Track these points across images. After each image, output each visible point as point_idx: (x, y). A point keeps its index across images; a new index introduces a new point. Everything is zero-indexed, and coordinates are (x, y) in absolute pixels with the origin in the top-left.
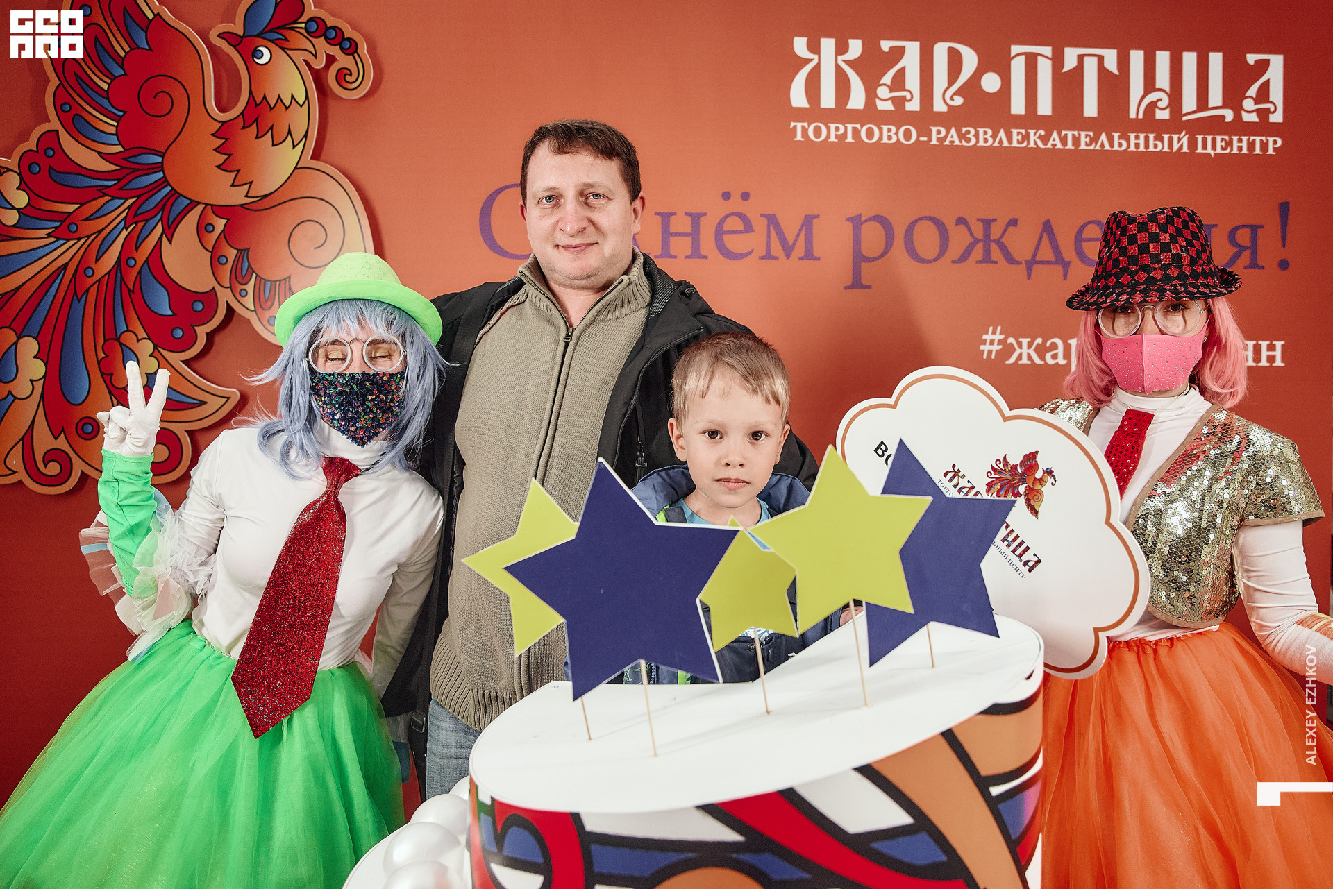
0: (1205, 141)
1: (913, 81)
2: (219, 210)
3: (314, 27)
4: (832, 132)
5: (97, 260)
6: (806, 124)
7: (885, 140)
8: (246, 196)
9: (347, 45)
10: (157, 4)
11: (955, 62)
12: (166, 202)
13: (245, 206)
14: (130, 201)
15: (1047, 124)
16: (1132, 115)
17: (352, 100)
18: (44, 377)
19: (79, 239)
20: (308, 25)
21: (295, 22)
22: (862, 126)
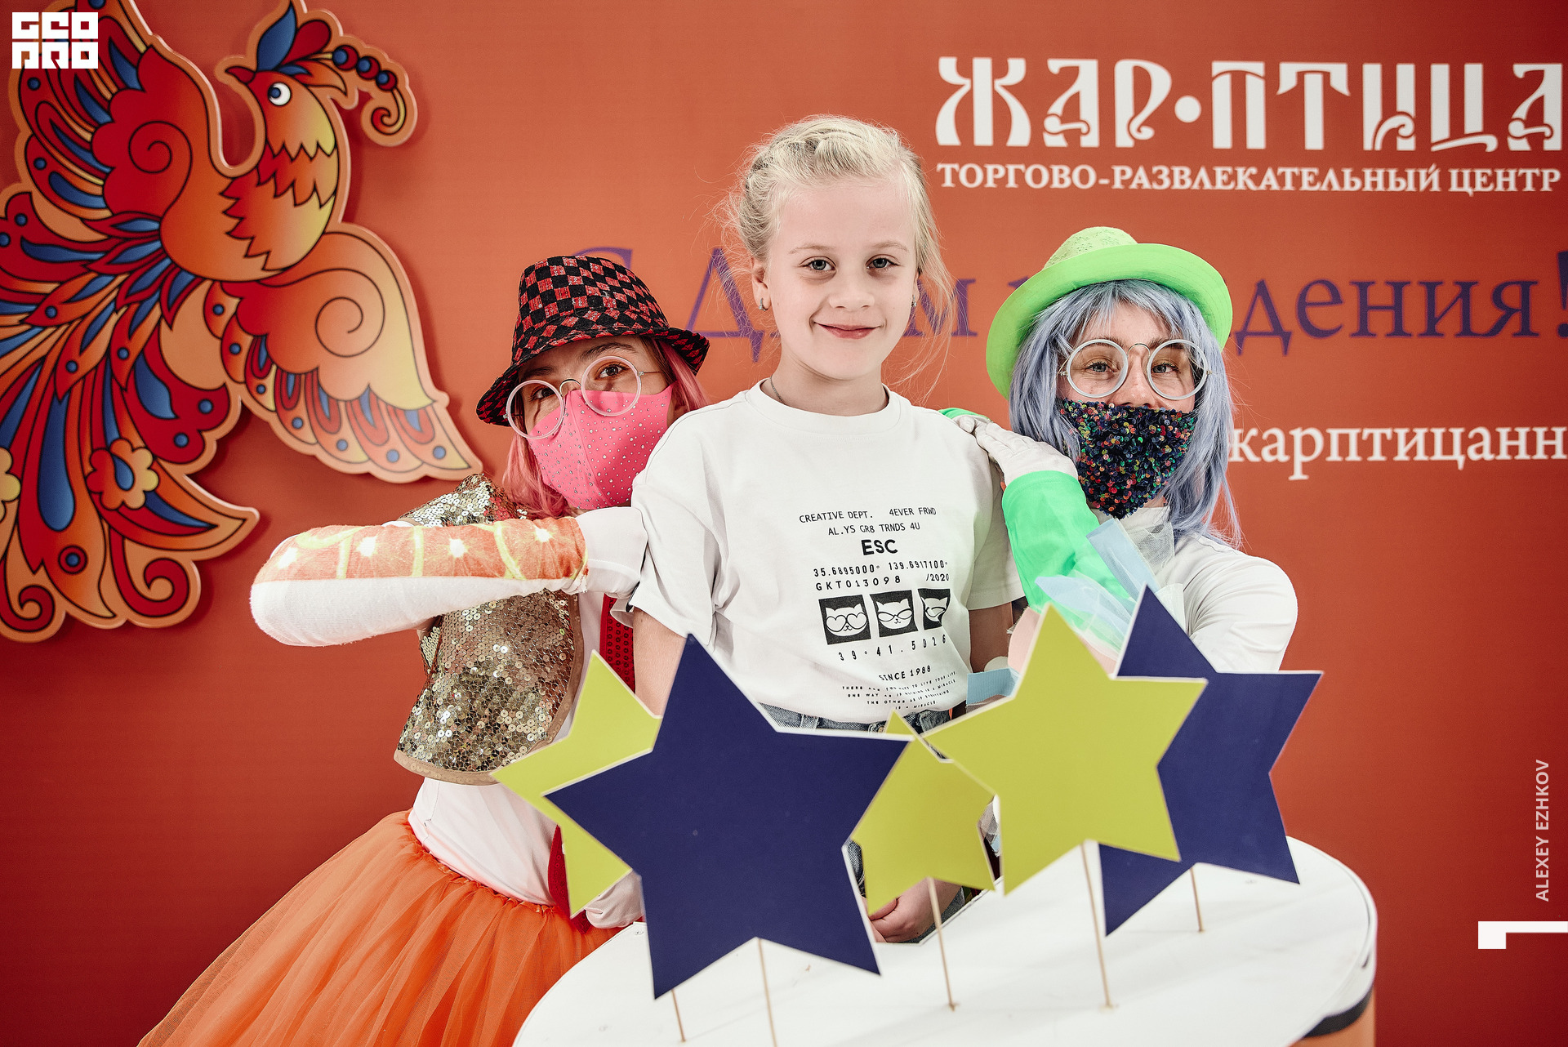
0: (1460, 177)
1: (1090, 109)
2: (230, 287)
3: (342, 57)
4: (990, 175)
5: (82, 351)
6: (956, 166)
7: (1056, 184)
8: (264, 269)
9: (384, 78)
10: (150, 32)
11: (1142, 84)
12: (166, 277)
13: (263, 282)
14: (121, 278)
15: (1260, 161)
16: (1368, 146)
17: (392, 147)
18: (19, 497)
19: (58, 327)
20: (336, 56)
21: (320, 52)
22: (1027, 167)
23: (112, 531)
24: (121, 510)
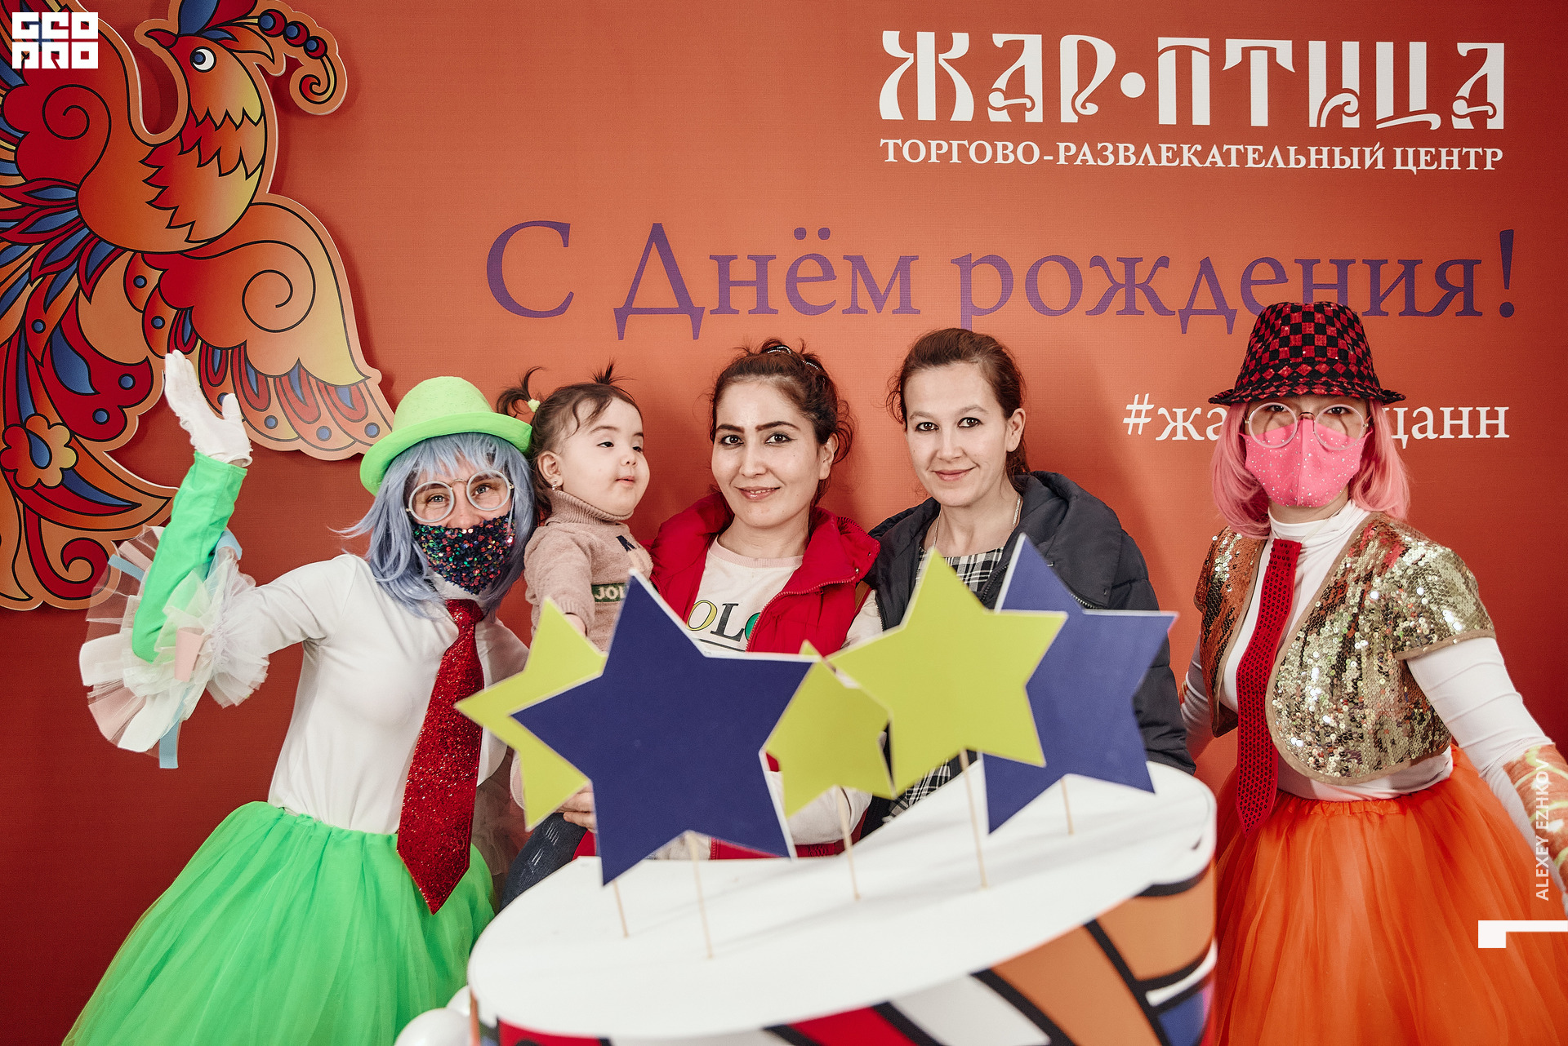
1: (1034, 85)
3: (269, 22)
4: (933, 151)
6: (900, 141)
7: (1000, 160)
8: (187, 240)
9: (313, 45)
11: (1087, 59)
12: (83, 249)
13: (187, 253)
14: (36, 248)
16: (1313, 123)
17: (322, 116)
20: (262, 21)
21: (245, 17)
22: (971, 143)
24: (37, 488)
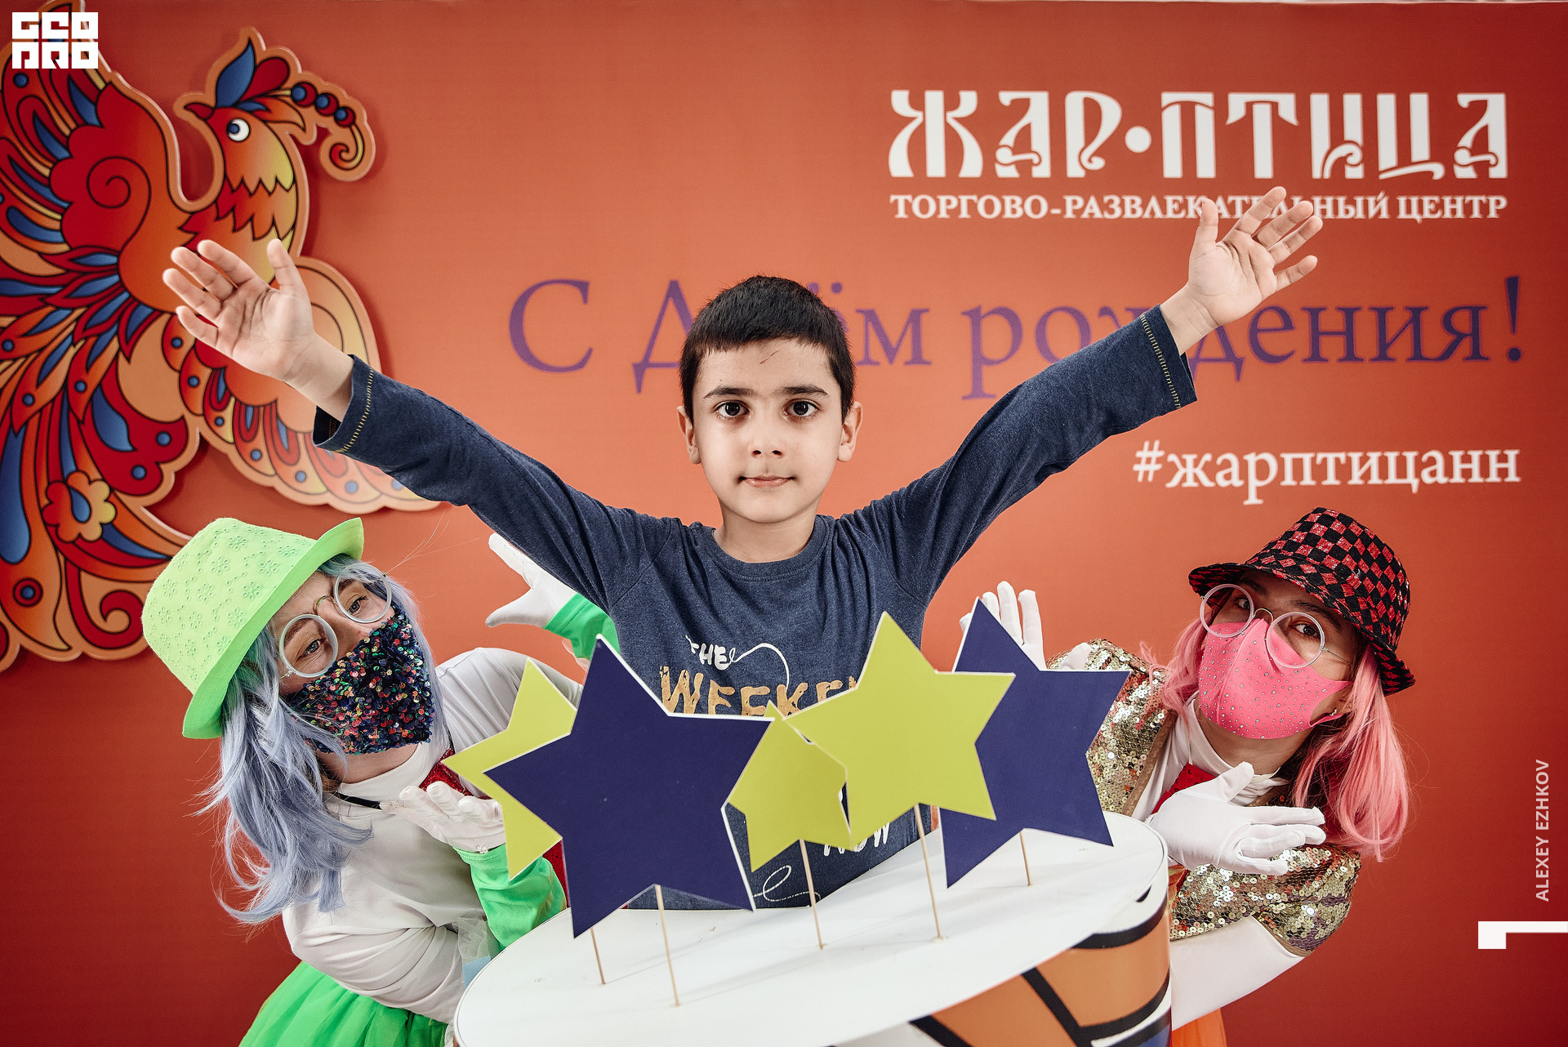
0: (1408, 203)
1: (1041, 140)
3: (301, 94)
4: (942, 206)
5: (38, 384)
6: (909, 198)
7: (1008, 214)
9: (342, 114)
10: (109, 70)
11: (1093, 115)
12: (123, 312)
14: (78, 312)
15: (1210, 189)
16: (1316, 174)
17: (354, 182)
20: (294, 93)
21: (279, 88)
22: (979, 198)
23: (68, 564)
24: (77, 542)
